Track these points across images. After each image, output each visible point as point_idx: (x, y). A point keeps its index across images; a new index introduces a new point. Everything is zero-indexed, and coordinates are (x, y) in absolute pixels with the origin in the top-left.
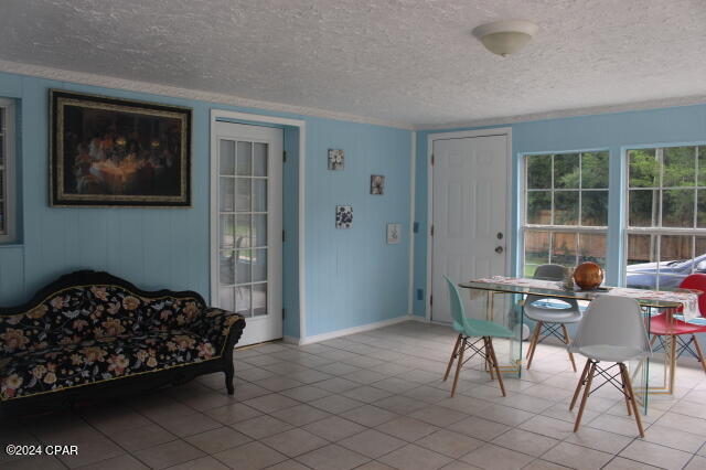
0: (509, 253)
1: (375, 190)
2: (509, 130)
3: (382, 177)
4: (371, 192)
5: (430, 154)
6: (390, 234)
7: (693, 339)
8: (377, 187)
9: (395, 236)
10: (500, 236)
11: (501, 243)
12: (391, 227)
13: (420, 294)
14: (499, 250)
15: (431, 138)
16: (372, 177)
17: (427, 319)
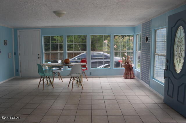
0: (41, 58)
1: (5, 44)
2: (40, 30)
3: (7, 41)
4: (4, 45)
5: (18, 34)
6: (9, 56)
7: (84, 72)
8: (5, 43)
9: (10, 56)
10: (39, 55)
11: (39, 56)
12: (9, 54)
13: (17, 71)
14: (39, 58)
15: (18, 31)
16: (4, 41)
17: (20, 77)
